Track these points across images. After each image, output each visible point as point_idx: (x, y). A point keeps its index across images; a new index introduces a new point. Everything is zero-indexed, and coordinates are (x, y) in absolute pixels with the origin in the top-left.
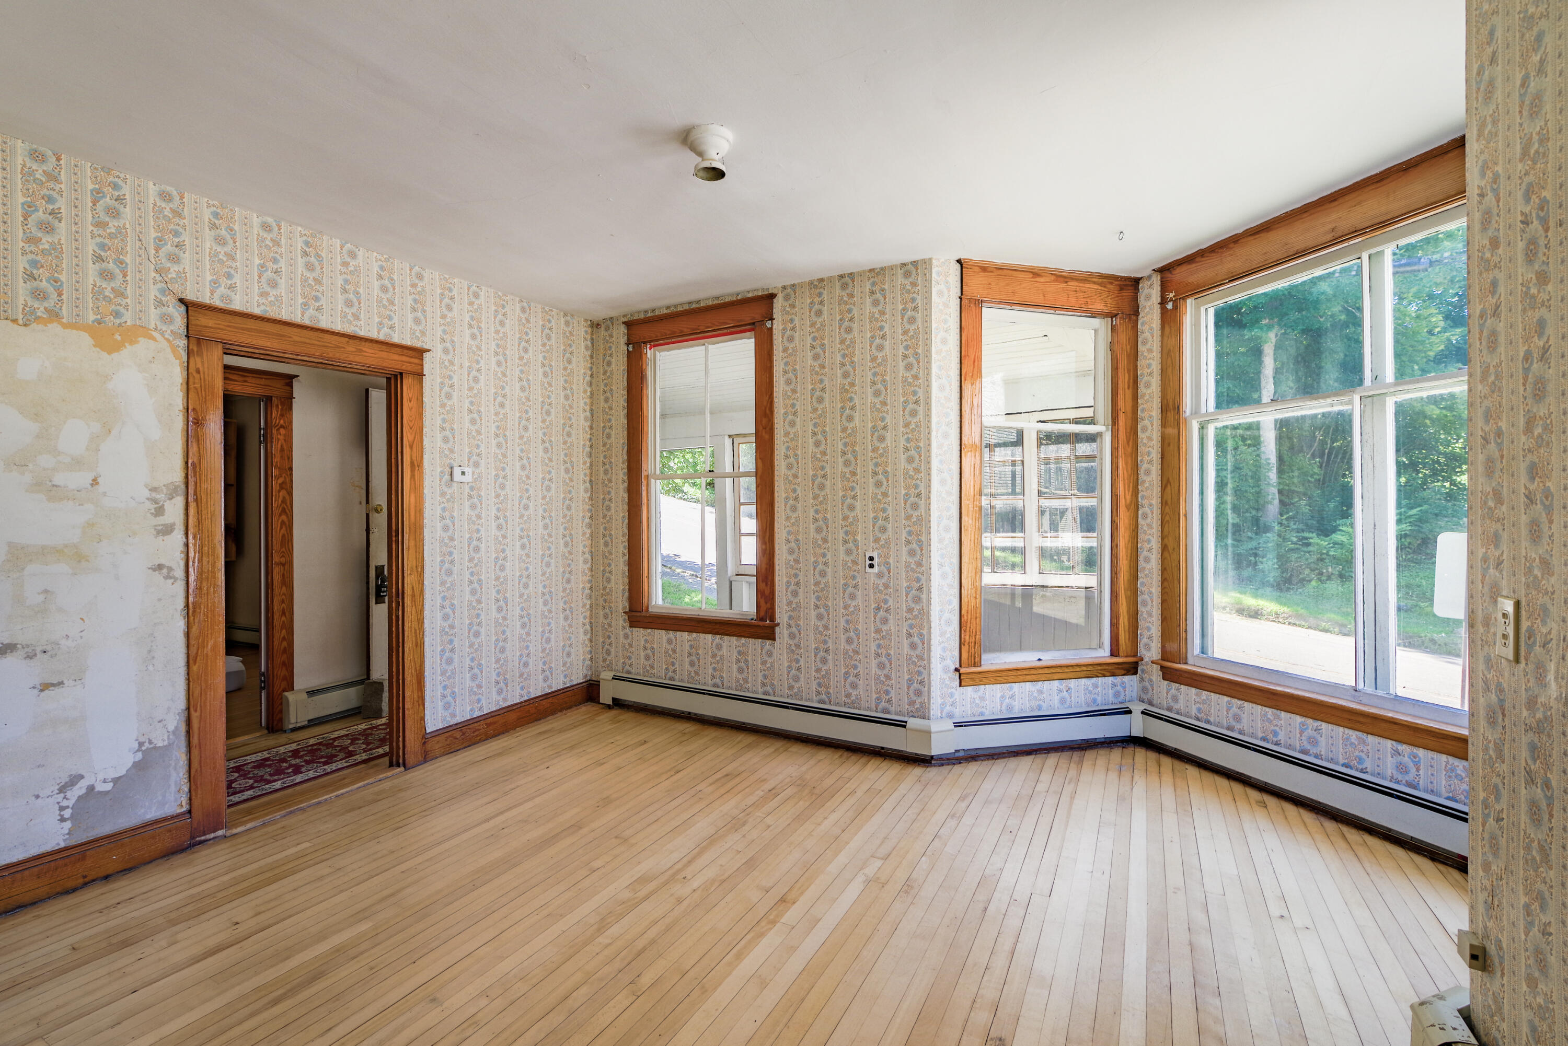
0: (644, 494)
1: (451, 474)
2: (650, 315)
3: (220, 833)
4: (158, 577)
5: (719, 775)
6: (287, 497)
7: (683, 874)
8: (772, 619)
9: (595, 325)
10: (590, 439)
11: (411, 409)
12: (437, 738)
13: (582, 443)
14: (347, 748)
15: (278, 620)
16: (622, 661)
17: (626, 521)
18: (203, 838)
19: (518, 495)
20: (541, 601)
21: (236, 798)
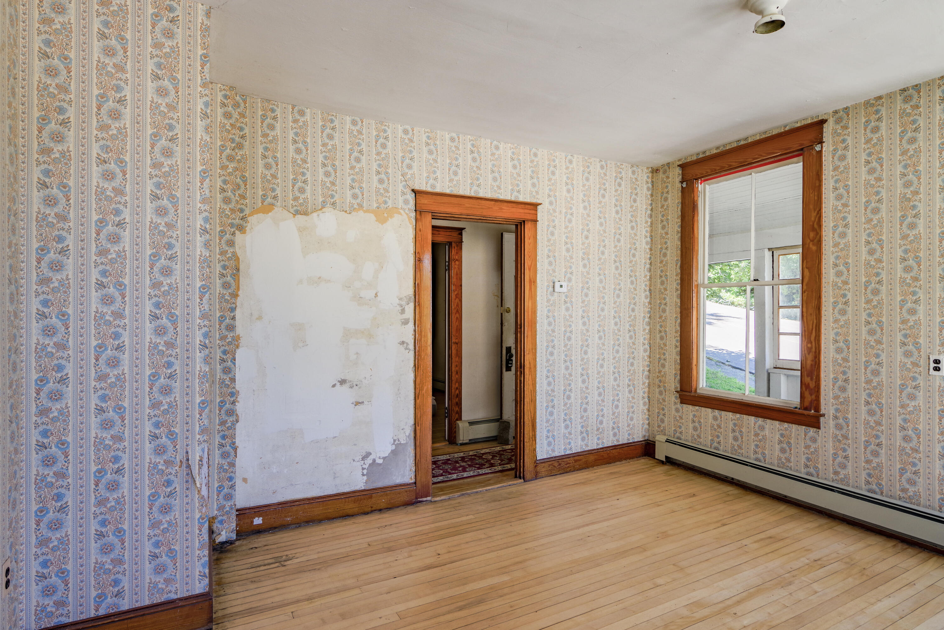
0: (694, 299)
1: (554, 287)
2: (701, 156)
3: (429, 498)
4: (402, 348)
5: (762, 536)
6: (459, 303)
7: (734, 610)
8: (817, 409)
9: (655, 171)
10: (650, 258)
11: (529, 244)
12: (543, 464)
13: (644, 261)
14: (490, 461)
15: (454, 377)
16: (673, 429)
17: (679, 321)
18: (421, 499)
19: (597, 301)
20: (612, 378)
21: (435, 480)
